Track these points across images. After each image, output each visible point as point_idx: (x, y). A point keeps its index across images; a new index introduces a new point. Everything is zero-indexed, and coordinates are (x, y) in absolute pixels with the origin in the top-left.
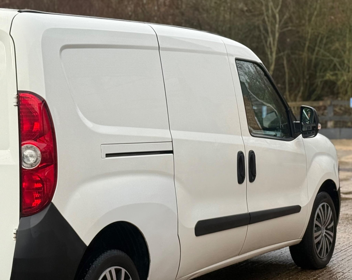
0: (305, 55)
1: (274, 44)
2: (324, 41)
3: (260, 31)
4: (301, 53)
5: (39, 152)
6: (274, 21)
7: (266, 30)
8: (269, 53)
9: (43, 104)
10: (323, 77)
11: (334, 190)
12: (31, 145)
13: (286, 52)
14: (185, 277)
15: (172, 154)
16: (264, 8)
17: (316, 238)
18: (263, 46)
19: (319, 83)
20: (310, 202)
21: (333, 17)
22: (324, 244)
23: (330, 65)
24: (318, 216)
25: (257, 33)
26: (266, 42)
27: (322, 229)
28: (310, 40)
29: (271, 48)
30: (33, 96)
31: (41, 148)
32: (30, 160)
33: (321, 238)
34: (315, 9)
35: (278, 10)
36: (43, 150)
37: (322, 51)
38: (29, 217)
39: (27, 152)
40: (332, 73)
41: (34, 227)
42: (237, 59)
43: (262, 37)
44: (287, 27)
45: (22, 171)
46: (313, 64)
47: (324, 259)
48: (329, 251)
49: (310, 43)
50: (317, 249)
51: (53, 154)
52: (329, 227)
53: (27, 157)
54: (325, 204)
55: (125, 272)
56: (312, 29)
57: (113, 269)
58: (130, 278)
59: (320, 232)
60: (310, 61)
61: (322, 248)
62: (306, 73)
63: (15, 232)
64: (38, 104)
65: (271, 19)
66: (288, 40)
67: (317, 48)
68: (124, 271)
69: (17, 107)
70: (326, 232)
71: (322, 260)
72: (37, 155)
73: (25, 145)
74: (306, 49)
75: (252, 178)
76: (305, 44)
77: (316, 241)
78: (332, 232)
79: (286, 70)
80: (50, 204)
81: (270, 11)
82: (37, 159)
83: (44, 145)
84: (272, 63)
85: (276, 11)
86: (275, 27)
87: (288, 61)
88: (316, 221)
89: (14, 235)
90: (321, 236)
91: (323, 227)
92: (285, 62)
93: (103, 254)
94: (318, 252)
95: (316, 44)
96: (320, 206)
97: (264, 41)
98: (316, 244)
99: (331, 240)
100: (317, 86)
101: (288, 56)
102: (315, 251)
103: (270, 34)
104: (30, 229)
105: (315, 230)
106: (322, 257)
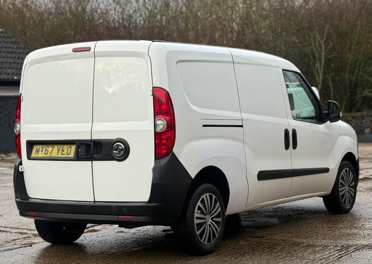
0: (347, 76)
1: (321, 68)
2: (363, 64)
3: (309, 58)
4: (343, 75)
5: (165, 122)
6: (320, 50)
7: (315, 58)
8: (317, 76)
9: (167, 94)
10: (361, 94)
11: (354, 160)
12: (161, 118)
13: (331, 75)
14: (252, 206)
15: (242, 128)
16: (312, 40)
17: (341, 191)
18: (312, 71)
19: (359, 99)
20: (336, 166)
21: (368, 46)
22: (347, 196)
23: (367, 84)
24: (342, 177)
25: (307, 60)
26: (314, 67)
27: (345, 186)
28: (350, 64)
29: (318, 72)
30: (161, 89)
31: (167, 120)
32: (160, 126)
33: (345, 192)
34: (354, 39)
35: (323, 41)
36: (168, 121)
37: (361, 73)
38: (160, 160)
39: (158, 122)
40: (368, 90)
41: (163, 165)
42: (283, 70)
43: (311, 63)
44: (332, 54)
45: (155, 132)
46: (353, 83)
47: (347, 207)
48: (351, 202)
49: (350, 67)
50: (342, 199)
51: (173, 123)
52: (350, 185)
53: (158, 125)
54: (348, 169)
55: (215, 198)
56: (352, 56)
57: (208, 194)
58: (217, 201)
59: (344, 188)
60: (351, 81)
61: (345, 199)
62: (347, 91)
63: (152, 168)
64: (165, 94)
65: (318, 48)
66: (333, 65)
67: (356, 71)
68: (214, 196)
69: (152, 96)
70: (348, 189)
71: (346, 207)
72: (164, 124)
73: (157, 118)
74: (347, 72)
75: (295, 146)
76: (346, 68)
77: (341, 194)
78: (353, 189)
79: (331, 89)
80: (172, 152)
81: (317, 43)
82: (164, 126)
83: (168, 118)
84: (319, 84)
85: (322, 42)
86: (321, 55)
87: (333, 82)
88: (341, 180)
89: (152, 170)
90: (344, 191)
91: (346, 185)
92: (330, 83)
93: (202, 185)
94: (343, 201)
95: (356, 67)
96: (344, 170)
97: (312, 66)
98: (341, 196)
99: (353, 195)
100: (357, 101)
101: (333, 77)
102: (340, 200)
103: (317, 60)
104: (161, 167)
105: (340, 187)
106: (346, 205)
